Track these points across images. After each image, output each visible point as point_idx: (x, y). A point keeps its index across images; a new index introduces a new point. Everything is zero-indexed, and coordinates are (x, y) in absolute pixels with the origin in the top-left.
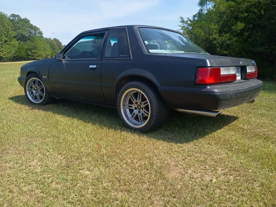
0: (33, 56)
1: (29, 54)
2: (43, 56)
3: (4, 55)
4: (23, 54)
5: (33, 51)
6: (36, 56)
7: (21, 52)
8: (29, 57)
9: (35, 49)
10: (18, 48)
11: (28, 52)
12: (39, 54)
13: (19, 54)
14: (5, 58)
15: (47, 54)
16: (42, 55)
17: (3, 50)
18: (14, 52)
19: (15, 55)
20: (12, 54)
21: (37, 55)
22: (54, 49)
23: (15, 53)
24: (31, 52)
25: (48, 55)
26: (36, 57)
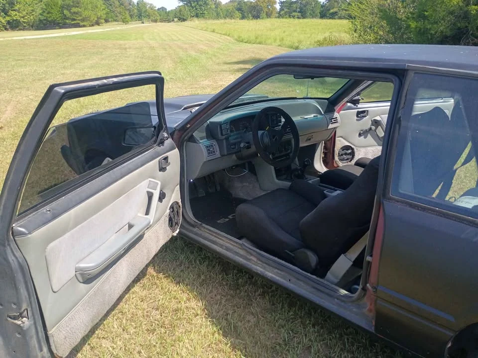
0: (74, 20)
1: (67, 16)
2: (92, 19)
3: (23, 17)
4: (56, 15)
5: (74, 10)
6: (79, 20)
7: (52, 11)
8: (67, 21)
9: (77, 7)
10: (45, 5)
11: (65, 12)
12: (84, 16)
13: (48, 15)
14: (24, 22)
15: (99, 16)
16: (90, 17)
17: (19, 9)
18: (39, 11)
19: (42, 18)
20: (36, 16)
21: (80, 18)
22: (111, 5)
23: (41, 14)
24: (70, 12)
25: (101, 16)
26: (79, 22)
